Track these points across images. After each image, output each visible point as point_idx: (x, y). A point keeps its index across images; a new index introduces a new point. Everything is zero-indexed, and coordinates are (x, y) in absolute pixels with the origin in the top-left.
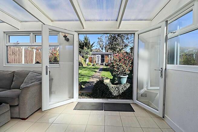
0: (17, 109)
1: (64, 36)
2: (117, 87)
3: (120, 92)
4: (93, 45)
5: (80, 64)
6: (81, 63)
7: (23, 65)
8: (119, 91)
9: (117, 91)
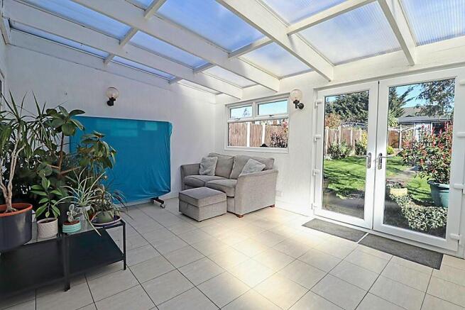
0: (232, 200)
1: (294, 102)
2: (425, 212)
3: (434, 224)
4: (407, 98)
5: (359, 149)
6: (362, 148)
7: (248, 148)
8: (430, 222)
9: (424, 220)
